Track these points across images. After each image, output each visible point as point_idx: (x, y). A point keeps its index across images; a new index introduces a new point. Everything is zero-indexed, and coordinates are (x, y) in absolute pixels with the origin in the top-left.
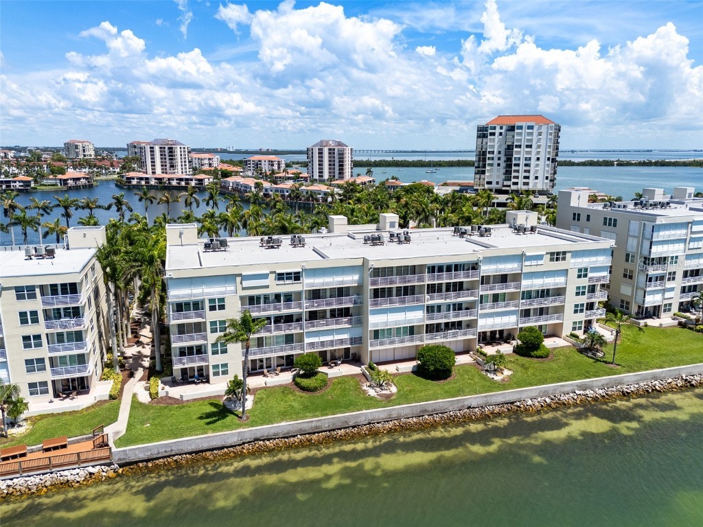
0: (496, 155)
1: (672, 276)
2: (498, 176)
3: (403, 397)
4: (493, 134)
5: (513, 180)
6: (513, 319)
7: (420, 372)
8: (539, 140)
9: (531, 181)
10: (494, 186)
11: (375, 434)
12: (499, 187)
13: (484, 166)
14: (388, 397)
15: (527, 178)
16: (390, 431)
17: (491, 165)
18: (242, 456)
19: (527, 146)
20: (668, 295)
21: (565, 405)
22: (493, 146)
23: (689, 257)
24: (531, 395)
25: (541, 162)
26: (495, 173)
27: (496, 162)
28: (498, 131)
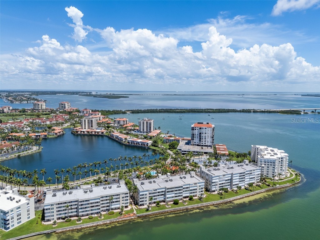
0: (197, 135)
1: (217, 185)
2: (197, 141)
3: (171, 207)
4: (196, 129)
5: (202, 142)
6: (189, 194)
7: (174, 203)
8: (208, 132)
9: (207, 143)
10: (196, 143)
11: (168, 212)
12: (198, 144)
13: (194, 138)
14: (169, 207)
15: (205, 142)
16: (170, 212)
17: (196, 138)
18: (151, 215)
19: (205, 133)
20: (216, 188)
21: (194, 208)
22: (196, 133)
23: (219, 181)
24: (190, 207)
25: (209, 138)
26: (197, 140)
27: (197, 137)
28: (197, 129)
